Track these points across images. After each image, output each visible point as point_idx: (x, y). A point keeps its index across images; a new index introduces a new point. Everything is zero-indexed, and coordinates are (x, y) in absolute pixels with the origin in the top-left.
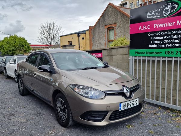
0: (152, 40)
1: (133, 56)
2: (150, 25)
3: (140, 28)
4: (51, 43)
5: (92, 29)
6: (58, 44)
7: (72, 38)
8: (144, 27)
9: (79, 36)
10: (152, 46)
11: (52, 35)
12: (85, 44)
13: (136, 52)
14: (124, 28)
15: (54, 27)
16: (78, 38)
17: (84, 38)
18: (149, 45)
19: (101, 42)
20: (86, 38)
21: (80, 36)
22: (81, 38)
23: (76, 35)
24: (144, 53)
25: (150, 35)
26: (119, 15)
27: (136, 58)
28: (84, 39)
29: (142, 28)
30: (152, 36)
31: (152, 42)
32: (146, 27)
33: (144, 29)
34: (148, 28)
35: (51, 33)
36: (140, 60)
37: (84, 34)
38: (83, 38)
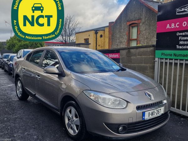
0: (181, 40)
1: (159, 58)
2: (179, 23)
3: (168, 26)
4: (66, 40)
5: (112, 26)
6: (74, 41)
7: (89, 36)
8: (173, 25)
9: (96, 33)
10: (180, 47)
11: (68, 31)
12: (103, 43)
13: (162, 54)
14: (150, 26)
15: (71, 22)
16: (95, 35)
17: (103, 35)
18: (177, 46)
19: (122, 40)
20: (104, 36)
21: (98, 33)
22: (99, 35)
23: (94, 32)
24: (171, 55)
25: (178, 34)
26: (144, 10)
27: (162, 61)
28: (103, 37)
29: (170, 26)
30: (181, 36)
31: (180, 42)
32: (175, 25)
33: (172, 27)
34: (177, 27)
35: (67, 28)
36: (166, 63)
37: (103, 31)
38: (101, 36)
